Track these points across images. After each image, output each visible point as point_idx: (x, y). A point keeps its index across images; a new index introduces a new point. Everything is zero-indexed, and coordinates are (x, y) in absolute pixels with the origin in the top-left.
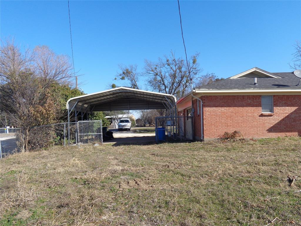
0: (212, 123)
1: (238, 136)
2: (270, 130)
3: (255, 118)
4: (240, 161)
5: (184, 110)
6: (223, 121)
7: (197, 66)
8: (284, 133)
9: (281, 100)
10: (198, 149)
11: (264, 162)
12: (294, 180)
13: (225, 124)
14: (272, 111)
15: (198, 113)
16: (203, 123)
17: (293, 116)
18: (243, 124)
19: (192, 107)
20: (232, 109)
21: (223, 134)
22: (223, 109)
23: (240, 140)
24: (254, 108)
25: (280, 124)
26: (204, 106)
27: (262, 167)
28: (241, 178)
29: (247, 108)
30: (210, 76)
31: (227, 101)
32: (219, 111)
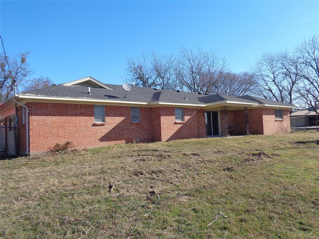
0: (41, 134)
1: (70, 147)
2: (102, 139)
3: (89, 128)
4: (67, 174)
5: (6, 119)
6: (54, 131)
7: (26, 66)
8: (114, 142)
9: (112, 110)
10: (20, 167)
11: (91, 172)
12: (114, 185)
13: (56, 135)
14: (104, 120)
15: (24, 123)
16: (29, 134)
17: (121, 126)
18: (76, 135)
19: (15, 116)
20: (64, 118)
21: (54, 146)
22: (54, 118)
23: (72, 151)
24: (87, 117)
25: (111, 134)
26: (30, 114)
27: (88, 178)
28: (64, 192)
29: (80, 118)
30: (45, 80)
31: (58, 110)
32: (50, 120)
